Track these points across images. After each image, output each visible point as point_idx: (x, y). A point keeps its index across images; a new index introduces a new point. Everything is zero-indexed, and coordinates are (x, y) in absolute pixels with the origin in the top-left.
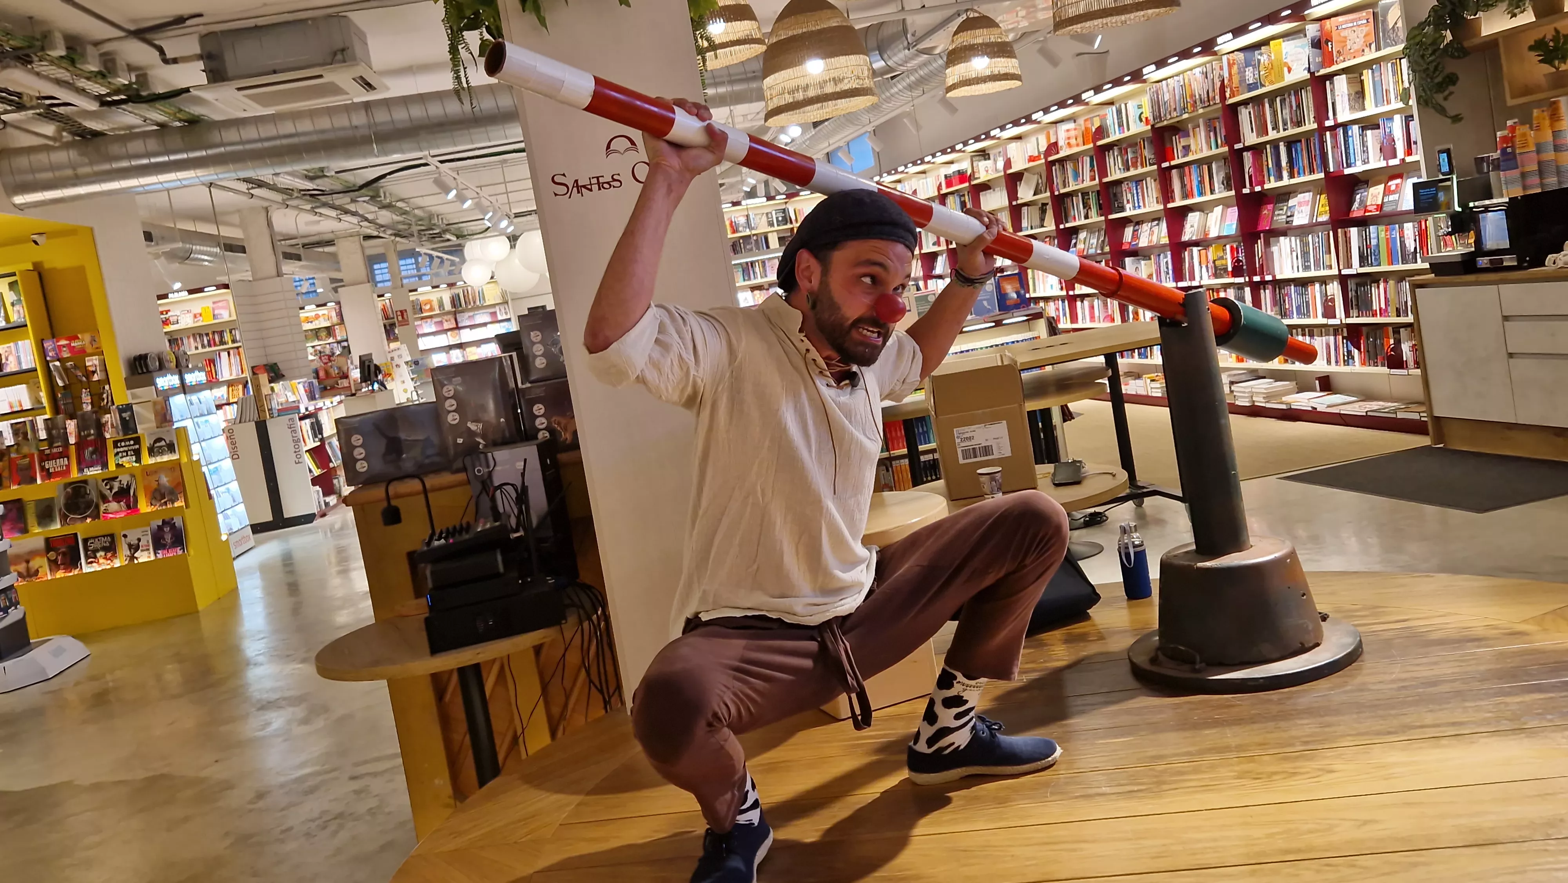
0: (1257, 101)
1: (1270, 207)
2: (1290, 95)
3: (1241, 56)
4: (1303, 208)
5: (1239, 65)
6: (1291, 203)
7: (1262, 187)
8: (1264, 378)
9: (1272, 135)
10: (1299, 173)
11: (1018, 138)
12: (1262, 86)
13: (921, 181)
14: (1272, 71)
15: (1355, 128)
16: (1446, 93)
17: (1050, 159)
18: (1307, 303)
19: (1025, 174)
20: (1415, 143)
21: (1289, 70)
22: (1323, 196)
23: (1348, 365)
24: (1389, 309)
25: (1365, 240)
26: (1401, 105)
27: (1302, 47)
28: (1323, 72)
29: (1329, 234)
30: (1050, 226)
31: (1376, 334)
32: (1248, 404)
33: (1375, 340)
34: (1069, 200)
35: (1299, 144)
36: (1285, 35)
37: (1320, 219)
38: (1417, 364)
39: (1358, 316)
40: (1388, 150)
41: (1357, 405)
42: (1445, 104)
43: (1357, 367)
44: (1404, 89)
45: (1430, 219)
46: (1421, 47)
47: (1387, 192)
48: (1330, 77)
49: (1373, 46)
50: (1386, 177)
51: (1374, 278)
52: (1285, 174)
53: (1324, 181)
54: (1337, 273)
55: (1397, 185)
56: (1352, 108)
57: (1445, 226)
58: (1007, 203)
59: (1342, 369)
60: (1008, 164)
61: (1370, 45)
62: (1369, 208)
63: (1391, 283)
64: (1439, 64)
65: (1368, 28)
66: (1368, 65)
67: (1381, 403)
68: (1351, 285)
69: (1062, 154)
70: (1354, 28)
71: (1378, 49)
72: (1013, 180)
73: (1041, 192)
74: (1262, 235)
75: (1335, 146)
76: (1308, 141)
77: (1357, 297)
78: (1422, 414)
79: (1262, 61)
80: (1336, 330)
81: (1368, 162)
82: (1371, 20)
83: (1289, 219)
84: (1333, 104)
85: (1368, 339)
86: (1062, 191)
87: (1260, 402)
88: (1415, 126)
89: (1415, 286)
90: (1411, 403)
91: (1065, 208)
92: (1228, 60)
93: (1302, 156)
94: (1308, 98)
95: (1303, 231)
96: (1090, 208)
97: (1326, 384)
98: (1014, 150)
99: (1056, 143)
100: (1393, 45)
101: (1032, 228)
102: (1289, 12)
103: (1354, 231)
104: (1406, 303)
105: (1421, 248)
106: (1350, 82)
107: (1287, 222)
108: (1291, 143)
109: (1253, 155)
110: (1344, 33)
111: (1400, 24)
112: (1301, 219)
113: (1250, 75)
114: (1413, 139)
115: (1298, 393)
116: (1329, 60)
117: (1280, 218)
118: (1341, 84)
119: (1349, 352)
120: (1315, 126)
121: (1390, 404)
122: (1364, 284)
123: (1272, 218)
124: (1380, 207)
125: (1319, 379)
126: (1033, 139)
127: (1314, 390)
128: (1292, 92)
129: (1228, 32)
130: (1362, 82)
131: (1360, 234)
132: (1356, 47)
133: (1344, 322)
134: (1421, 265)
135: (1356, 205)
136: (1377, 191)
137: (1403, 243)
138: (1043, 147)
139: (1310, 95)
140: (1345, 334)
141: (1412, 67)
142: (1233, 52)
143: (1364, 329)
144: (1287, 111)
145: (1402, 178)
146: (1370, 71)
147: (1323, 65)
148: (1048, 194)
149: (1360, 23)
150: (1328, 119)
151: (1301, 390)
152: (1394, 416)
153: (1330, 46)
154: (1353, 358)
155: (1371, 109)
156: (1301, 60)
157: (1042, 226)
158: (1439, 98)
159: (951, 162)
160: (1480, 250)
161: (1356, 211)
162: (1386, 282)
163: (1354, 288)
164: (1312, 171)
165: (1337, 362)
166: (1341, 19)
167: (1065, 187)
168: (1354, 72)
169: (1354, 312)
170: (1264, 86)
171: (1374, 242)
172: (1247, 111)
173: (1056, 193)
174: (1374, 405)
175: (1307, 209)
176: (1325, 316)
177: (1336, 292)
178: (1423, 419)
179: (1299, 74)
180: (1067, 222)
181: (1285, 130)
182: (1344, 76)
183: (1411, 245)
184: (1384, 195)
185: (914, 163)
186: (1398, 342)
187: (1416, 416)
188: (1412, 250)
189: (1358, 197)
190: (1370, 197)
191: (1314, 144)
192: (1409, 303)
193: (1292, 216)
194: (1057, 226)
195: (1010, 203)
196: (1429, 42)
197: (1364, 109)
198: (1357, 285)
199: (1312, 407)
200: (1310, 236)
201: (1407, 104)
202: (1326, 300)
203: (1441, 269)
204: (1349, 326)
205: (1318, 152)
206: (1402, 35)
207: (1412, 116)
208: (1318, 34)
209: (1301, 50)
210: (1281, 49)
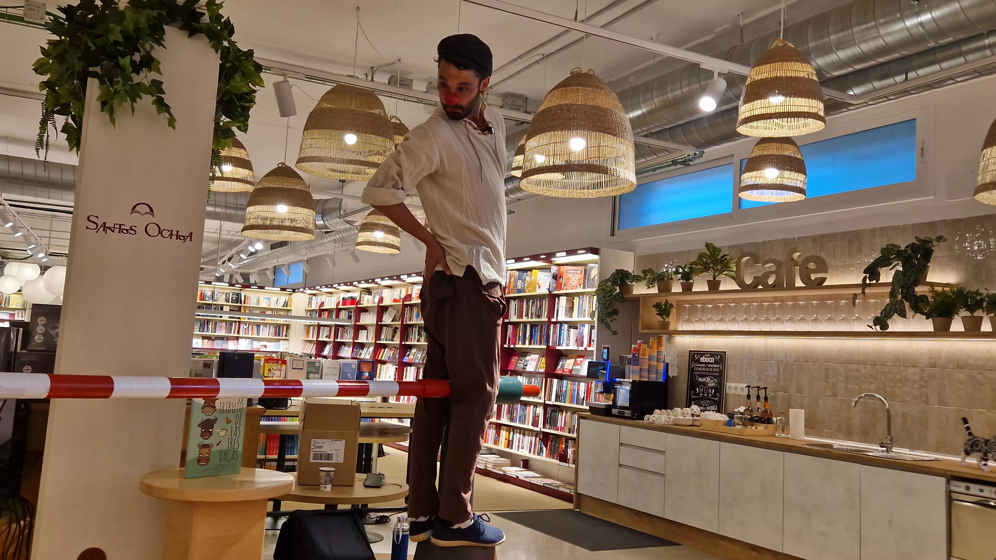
0: (521, 299)
1: (516, 358)
2: (537, 300)
3: (517, 273)
4: (533, 362)
5: (515, 277)
6: (527, 358)
7: (514, 346)
8: (495, 454)
9: (525, 319)
10: (534, 343)
11: (390, 287)
12: (525, 292)
13: (328, 298)
14: (531, 285)
15: (566, 326)
16: (612, 318)
17: (406, 303)
18: (525, 415)
19: (390, 308)
20: (593, 341)
21: (539, 287)
22: (544, 358)
23: (540, 455)
24: (566, 428)
25: (560, 386)
26: (590, 319)
27: (548, 277)
28: (555, 292)
29: (543, 380)
30: (397, 341)
31: (556, 440)
32: (483, 468)
33: (556, 444)
34: (411, 329)
35: (537, 327)
36: (541, 269)
37: (540, 371)
38: (574, 462)
39: (549, 429)
40: (580, 342)
41: (540, 479)
42: (610, 323)
43: (544, 457)
44: (593, 311)
45: (594, 382)
46: (604, 292)
47: (575, 364)
48: (559, 296)
49: (582, 286)
50: (575, 356)
51: (560, 409)
52: (527, 342)
53: (545, 351)
54: (543, 402)
55: (581, 361)
56: (566, 315)
57: (600, 388)
58: (375, 322)
59: (536, 457)
60: (381, 300)
61: (581, 284)
62: (565, 370)
63: (569, 413)
64: (611, 302)
65: (581, 276)
66: (578, 294)
67: (552, 481)
68: (549, 410)
69: (413, 302)
70: (575, 274)
71: (584, 288)
72: (382, 310)
73: (396, 321)
74: (509, 372)
75: (554, 333)
76: (541, 327)
77: (551, 417)
78: (571, 491)
79: (527, 279)
80: (537, 434)
81: (569, 346)
82: (583, 272)
83: (524, 367)
84: (558, 310)
85: (552, 442)
86: (408, 323)
87: (490, 468)
88: (595, 332)
89: (581, 417)
90: (567, 483)
91: (407, 333)
92: (510, 273)
93: (537, 334)
94: (546, 304)
95: (530, 375)
96: (421, 336)
97: (526, 464)
98: (386, 293)
99: (410, 295)
100: (591, 288)
101: (386, 340)
102: (545, 256)
103: (555, 381)
104: (574, 426)
105: (587, 398)
106: (567, 301)
107: (523, 368)
108: (533, 325)
109: (513, 328)
110: (569, 275)
111: (596, 278)
112: (530, 368)
113: (519, 285)
114: (592, 339)
115: (511, 466)
116: (559, 287)
117: (520, 365)
118: (563, 301)
119: (541, 448)
120: (547, 320)
121: (556, 482)
122: (555, 411)
123: (516, 364)
124: (571, 371)
125: (523, 460)
126: (399, 290)
127: (519, 467)
128: (539, 299)
129: (513, 259)
130: (573, 303)
131: (558, 383)
132: (573, 284)
133: (542, 430)
134: (585, 407)
135: (559, 367)
136: (570, 362)
137: (578, 393)
138: (403, 296)
139: (547, 303)
140: (541, 437)
141: (598, 301)
142: (513, 270)
143: (551, 436)
144: (534, 308)
145: (584, 358)
146: (578, 298)
147: (556, 289)
148: (400, 323)
149: (578, 272)
150: (553, 317)
151: (513, 465)
152: (557, 489)
153: (561, 280)
154: (542, 452)
155: (575, 318)
156: (546, 283)
157: (393, 340)
158: (608, 320)
159: (348, 291)
160: (614, 405)
161: (559, 371)
162: (566, 412)
163: (550, 412)
164: (540, 344)
165: (534, 453)
166: (569, 267)
167: (410, 321)
168: (570, 296)
169: (548, 426)
170: (526, 292)
171: (564, 389)
172: (515, 303)
173: (405, 323)
174: (549, 481)
175: (534, 363)
176: (533, 425)
177: (541, 413)
178: (572, 493)
179: (543, 290)
180: (407, 341)
181: (531, 318)
182: (565, 298)
183: (582, 395)
184: (574, 365)
185: (327, 286)
186: (567, 447)
187: (568, 491)
188: (582, 398)
189: (561, 363)
190: (566, 364)
191: (545, 329)
192: (576, 427)
193: (526, 365)
194: (401, 342)
195: (377, 322)
196: (609, 290)
197: (572, 317)
198: (552, 411)
199: (517, 476)
200: (533, 379)
201: (593, 319)
202: (535, 416)
203: (594, 410)
204: (544, 433)
205: (545, 334)
206: (596, 283)
207: (594, 327)
208: (557, 272)
209: (547, 278)
210: (537, 275)
